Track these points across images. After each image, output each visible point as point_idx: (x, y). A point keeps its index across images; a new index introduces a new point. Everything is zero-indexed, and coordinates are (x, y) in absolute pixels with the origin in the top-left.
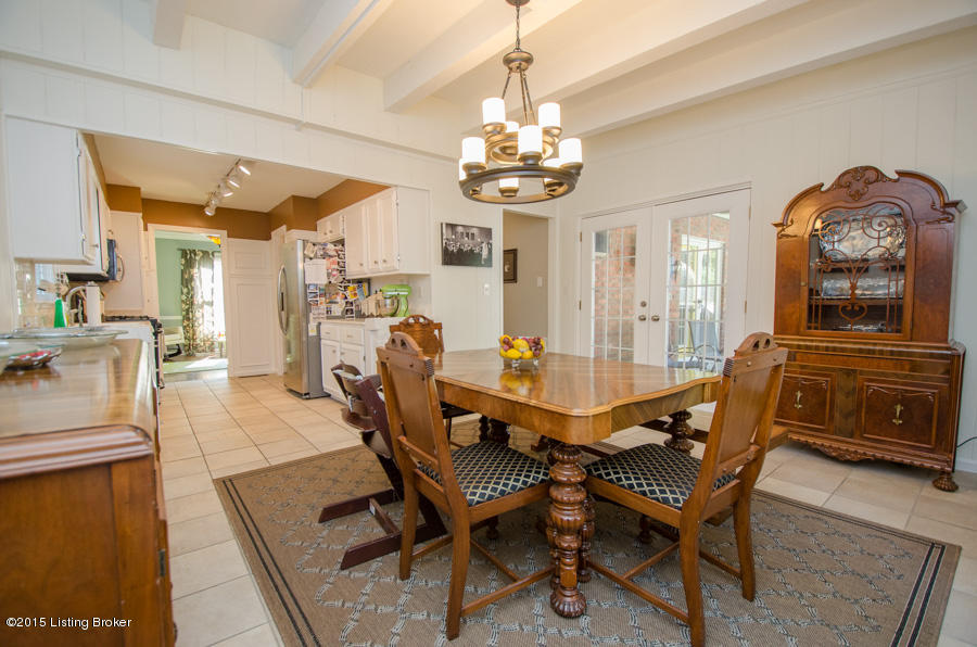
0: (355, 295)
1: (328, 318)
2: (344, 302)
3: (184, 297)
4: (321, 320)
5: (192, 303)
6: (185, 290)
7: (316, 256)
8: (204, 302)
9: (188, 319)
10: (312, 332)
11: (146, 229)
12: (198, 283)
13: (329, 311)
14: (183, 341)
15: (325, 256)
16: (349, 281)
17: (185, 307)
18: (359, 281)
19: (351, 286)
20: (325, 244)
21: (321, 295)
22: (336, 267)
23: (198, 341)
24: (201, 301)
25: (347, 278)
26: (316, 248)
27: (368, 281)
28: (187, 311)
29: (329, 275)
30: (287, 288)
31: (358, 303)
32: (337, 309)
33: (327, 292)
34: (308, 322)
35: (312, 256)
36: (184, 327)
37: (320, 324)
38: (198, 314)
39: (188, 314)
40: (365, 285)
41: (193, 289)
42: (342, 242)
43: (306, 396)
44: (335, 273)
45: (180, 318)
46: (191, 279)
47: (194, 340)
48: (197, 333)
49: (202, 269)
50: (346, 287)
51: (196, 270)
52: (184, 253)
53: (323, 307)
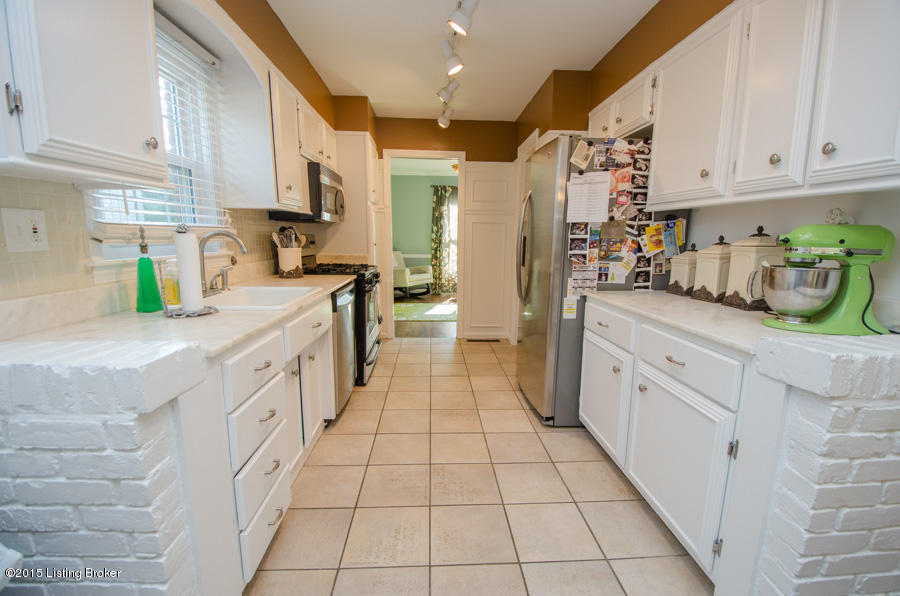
0: (659, 243)
1: (600, 288)
2: (634, 258)
3: (434, 236)
4: (586, 292)
5: (440, 242)
6: (435, 228)
7: (591, 168)
8: (450, 241)
9: (436, 258)
10: (569, 314)
11: (381, 156)
12: (446, 222)
13: (603, 275)
14: (432, 281)
15: (610, 165)
16: (649, 216)
17: (434, 245)
18: (670, 216)
19: (653, 225)
20: (612, 142)
21: (593, 245)
22: (628, 186)
23: (443, 281)
24: (448, 239)
25: (648, 209)
26: (593, 149)
27: (688, 214)
28: (436, 250)
29: (613, 203)
30: (532, 229)
31: (662, 259)
32: (619, 272)
33: (605, 239)
34: (563, 294)
35: (583, 166)
36: (433, 266)
37: (584, 298)
38: (445, 254)
39: (436, 253)
40: (681, 223)
41: (442, 227)
42: (646, 135)
43: (548, 421)
44: (623, 199)
45: (430, 256)
46: (441, 217)
47: (440, 279)
48: (443, 271)
49: (450, 206)
50: (641, 229)
51: (445, 208)
52: (436, 189)
53: (594, 265)
